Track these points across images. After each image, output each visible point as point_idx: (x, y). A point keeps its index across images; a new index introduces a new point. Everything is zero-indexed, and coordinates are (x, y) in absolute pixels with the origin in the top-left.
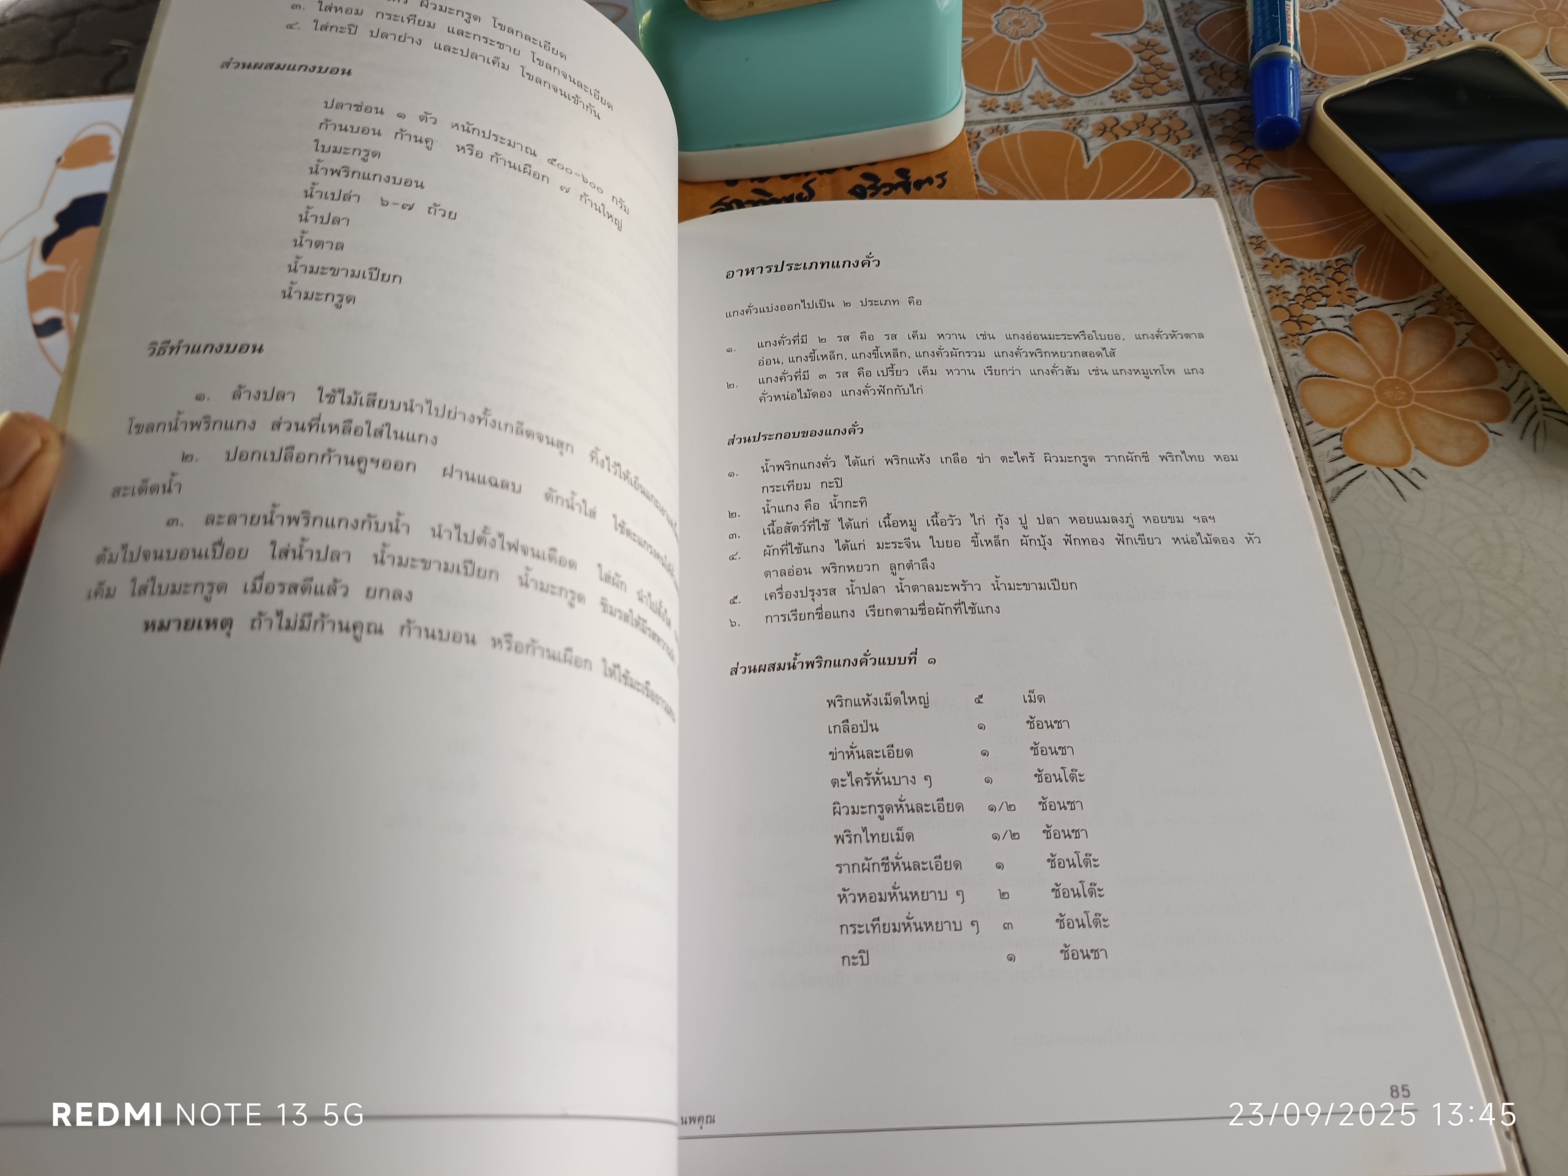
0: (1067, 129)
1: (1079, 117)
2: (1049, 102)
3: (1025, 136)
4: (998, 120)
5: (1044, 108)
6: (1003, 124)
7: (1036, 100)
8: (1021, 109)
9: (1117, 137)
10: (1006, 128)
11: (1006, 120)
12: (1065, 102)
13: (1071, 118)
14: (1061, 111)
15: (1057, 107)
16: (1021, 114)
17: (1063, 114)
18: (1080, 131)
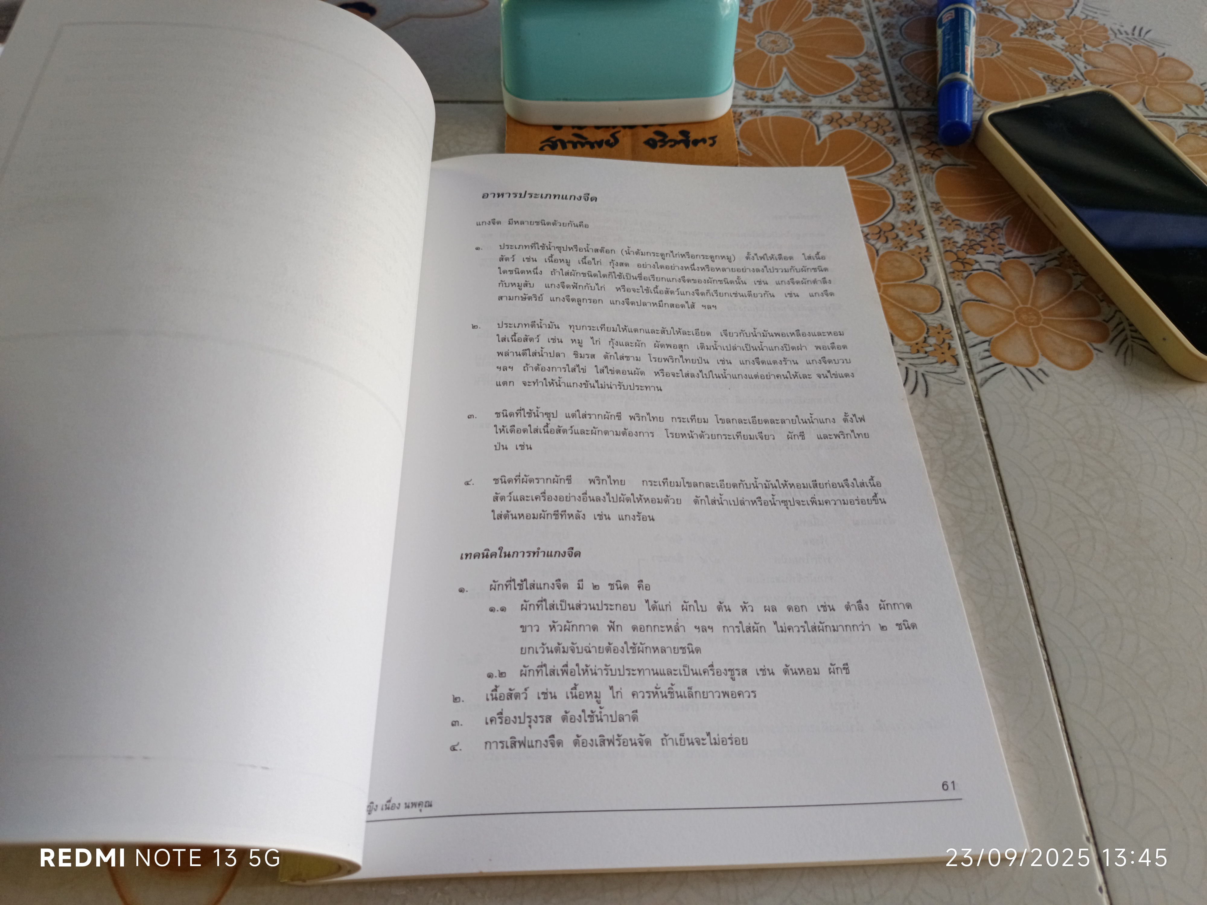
0: (805, 117)
1: (814, 110)
2: (793, 98)
3: (775, 119)
4: (756, 106)
5: (789, 101)
6: (759, 109)
7: (784, 95)
8: (773, 101)
9: (841, 126)
10: (761, 112)
11: (762, 107)
12: (805, 99)
13: (808, 110)
14: (801, 104)
15: (799, 101)
16: (773, 104)
17: (802, 107)
18: (814, 119)
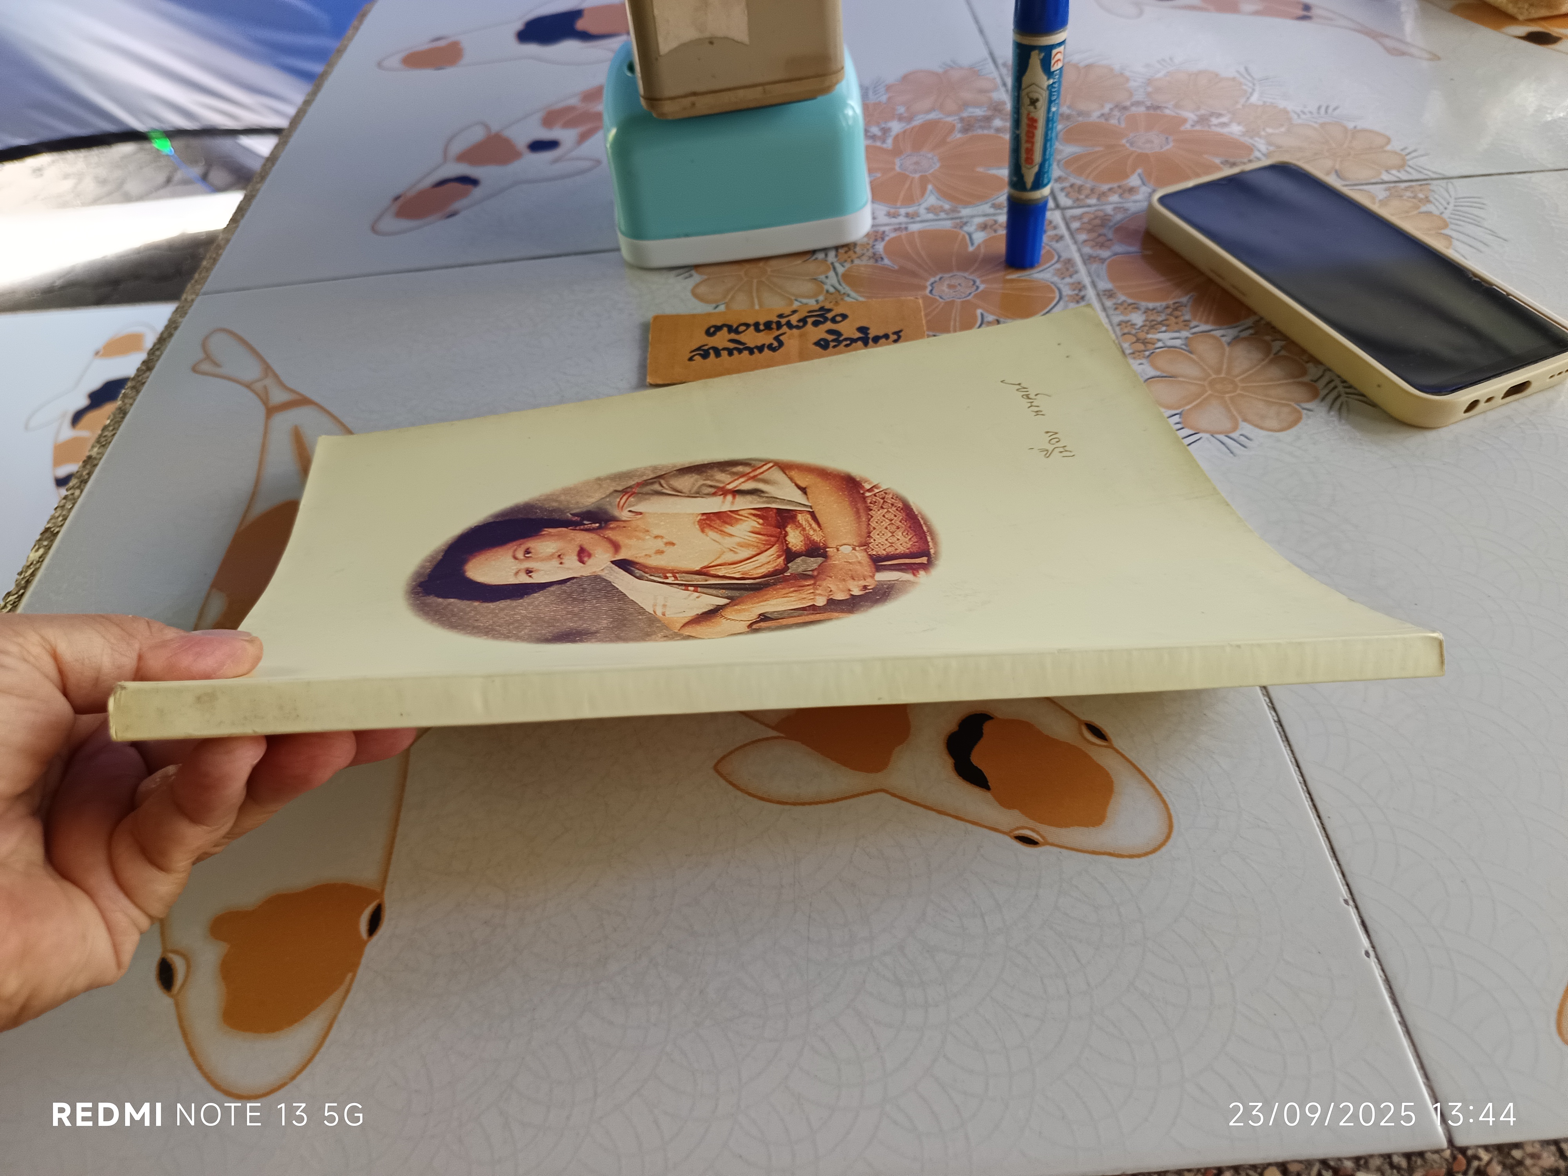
0: (956, 228)
1: (965, 220)
2: (941, 211)
3: (922, 233)
4: (900, 224)
5: (936, 214)
6: (903, 226)
7: (929, 210)
8: (919, 216)
9: (995, 231)
10: (906, 228)
11: (907, 223)
12: (954, 210)
13: (958, 221)
14: (950, 216)
15: (947, 214)
16: (918, 219)
17: (952, 219)
18: (966, 228)
